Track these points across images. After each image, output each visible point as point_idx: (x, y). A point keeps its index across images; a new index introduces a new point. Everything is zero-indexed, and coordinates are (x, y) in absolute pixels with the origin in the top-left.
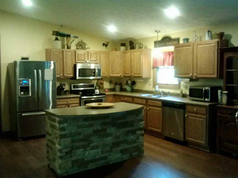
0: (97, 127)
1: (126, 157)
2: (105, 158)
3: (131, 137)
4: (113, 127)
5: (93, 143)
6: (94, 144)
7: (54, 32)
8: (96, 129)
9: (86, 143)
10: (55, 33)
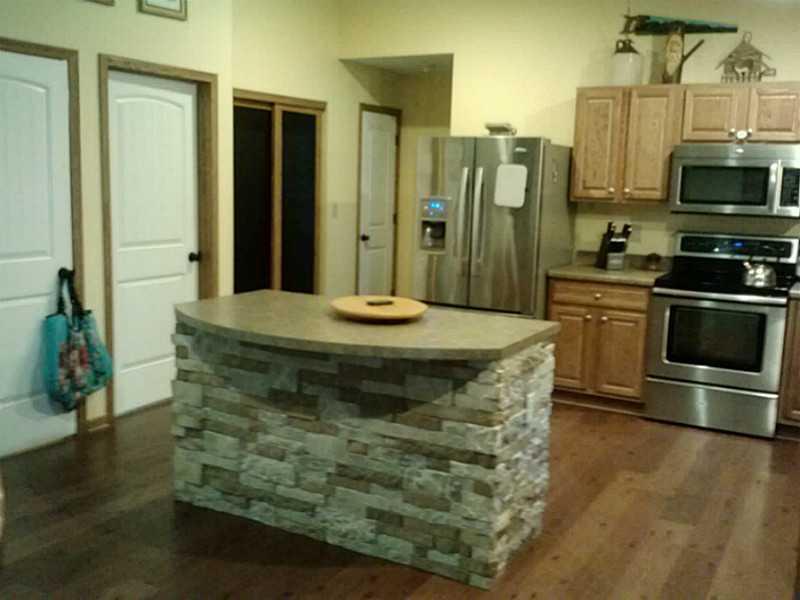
0: (284, 381)
1: (398, 548)
2: (310, 509)
3: (423, 476)
4: (342, 399)
5: (266, 433)
6: (271, 438)
7: (630, 19)
8: (277, 386)
9: (245, 424)
10: (634, 23)
